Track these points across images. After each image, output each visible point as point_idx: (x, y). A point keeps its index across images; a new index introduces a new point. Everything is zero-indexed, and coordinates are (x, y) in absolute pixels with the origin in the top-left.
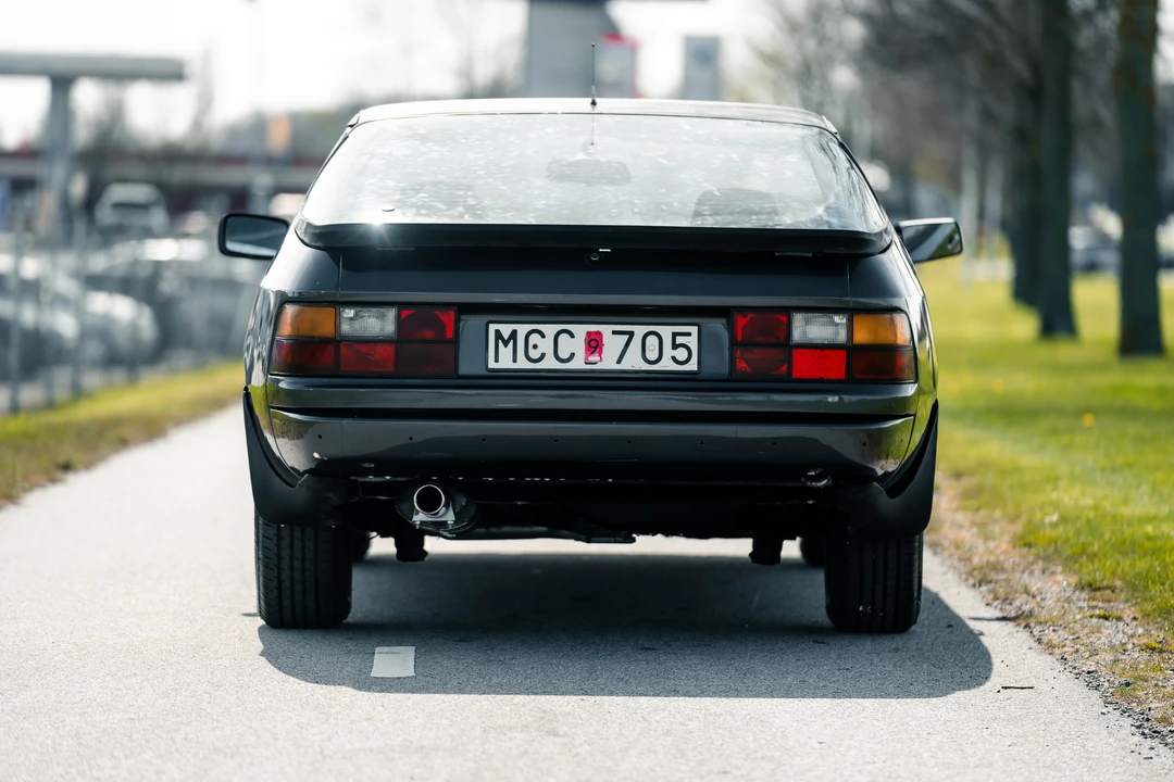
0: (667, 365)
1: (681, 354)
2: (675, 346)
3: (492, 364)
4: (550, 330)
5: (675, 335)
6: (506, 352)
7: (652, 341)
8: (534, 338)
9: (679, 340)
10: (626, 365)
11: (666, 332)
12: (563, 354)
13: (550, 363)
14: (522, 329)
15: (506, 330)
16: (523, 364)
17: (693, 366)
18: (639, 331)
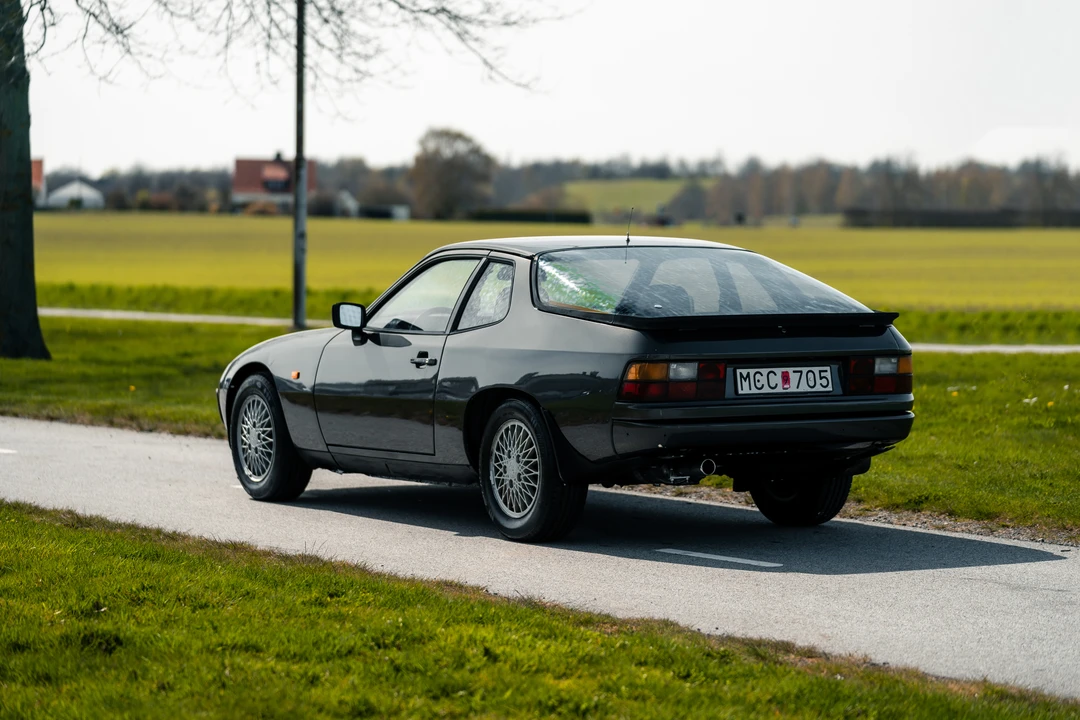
0: (818, 388)
1: (824, 382)
2: (821, 378)
3: (740, 392)
4: (765, 371)
5: (820, 372)
6: (746, 384)
7: (810, 375)
8: (758, 376)
9: (823, 374)
10: (801, 390)
11: (816, 370)
12: (773, 385)
13: (766, 390)
14: (752, 371)
15: (744, 372)
16: (754, 391)
17: (830, 388)
18: (805, 370)
